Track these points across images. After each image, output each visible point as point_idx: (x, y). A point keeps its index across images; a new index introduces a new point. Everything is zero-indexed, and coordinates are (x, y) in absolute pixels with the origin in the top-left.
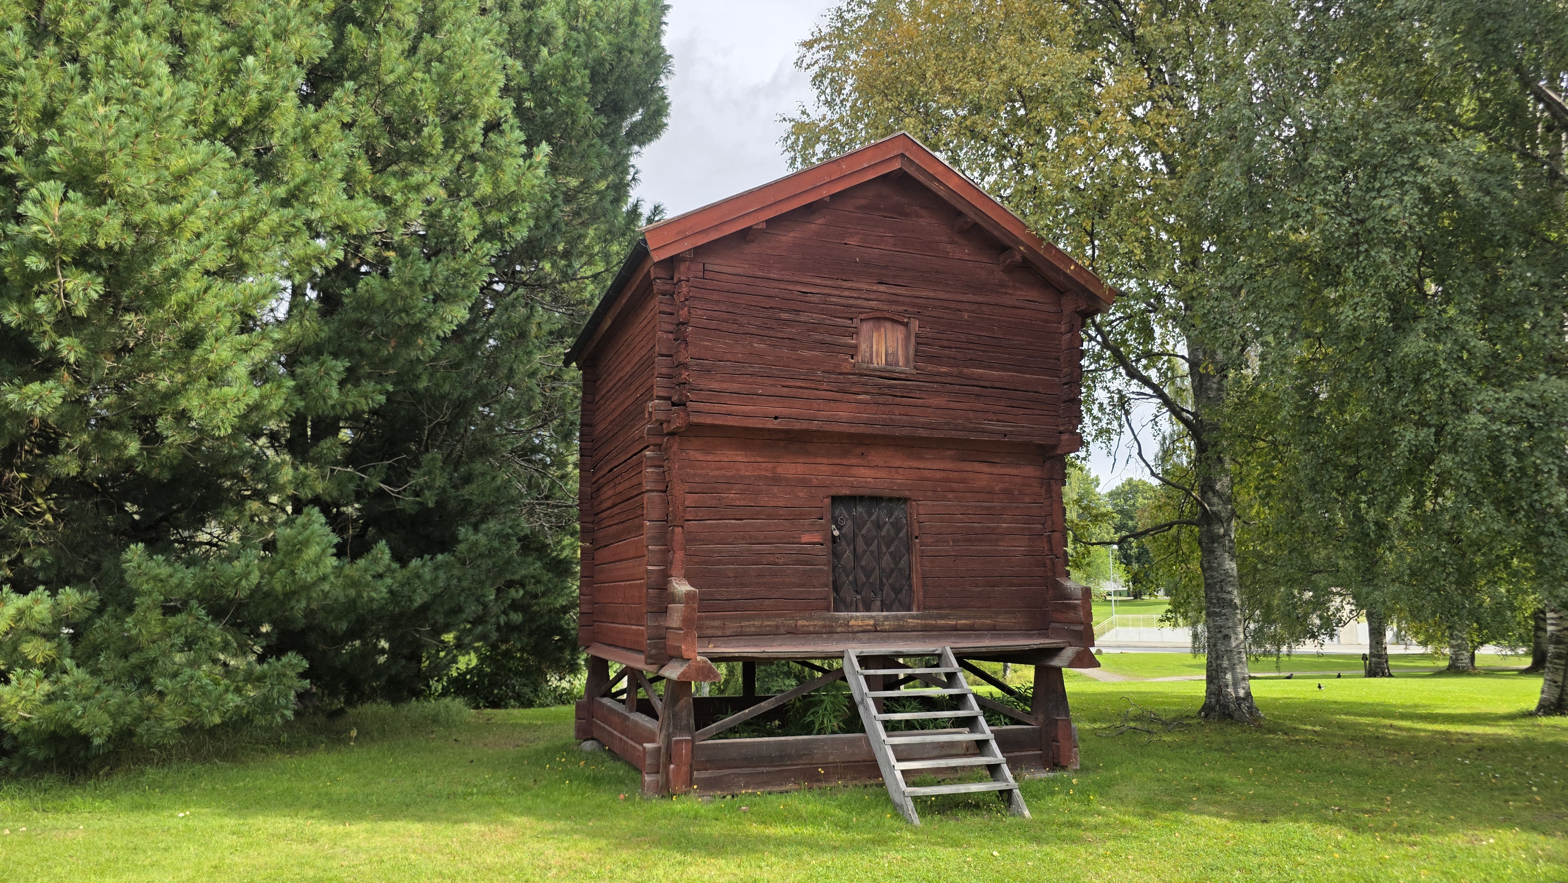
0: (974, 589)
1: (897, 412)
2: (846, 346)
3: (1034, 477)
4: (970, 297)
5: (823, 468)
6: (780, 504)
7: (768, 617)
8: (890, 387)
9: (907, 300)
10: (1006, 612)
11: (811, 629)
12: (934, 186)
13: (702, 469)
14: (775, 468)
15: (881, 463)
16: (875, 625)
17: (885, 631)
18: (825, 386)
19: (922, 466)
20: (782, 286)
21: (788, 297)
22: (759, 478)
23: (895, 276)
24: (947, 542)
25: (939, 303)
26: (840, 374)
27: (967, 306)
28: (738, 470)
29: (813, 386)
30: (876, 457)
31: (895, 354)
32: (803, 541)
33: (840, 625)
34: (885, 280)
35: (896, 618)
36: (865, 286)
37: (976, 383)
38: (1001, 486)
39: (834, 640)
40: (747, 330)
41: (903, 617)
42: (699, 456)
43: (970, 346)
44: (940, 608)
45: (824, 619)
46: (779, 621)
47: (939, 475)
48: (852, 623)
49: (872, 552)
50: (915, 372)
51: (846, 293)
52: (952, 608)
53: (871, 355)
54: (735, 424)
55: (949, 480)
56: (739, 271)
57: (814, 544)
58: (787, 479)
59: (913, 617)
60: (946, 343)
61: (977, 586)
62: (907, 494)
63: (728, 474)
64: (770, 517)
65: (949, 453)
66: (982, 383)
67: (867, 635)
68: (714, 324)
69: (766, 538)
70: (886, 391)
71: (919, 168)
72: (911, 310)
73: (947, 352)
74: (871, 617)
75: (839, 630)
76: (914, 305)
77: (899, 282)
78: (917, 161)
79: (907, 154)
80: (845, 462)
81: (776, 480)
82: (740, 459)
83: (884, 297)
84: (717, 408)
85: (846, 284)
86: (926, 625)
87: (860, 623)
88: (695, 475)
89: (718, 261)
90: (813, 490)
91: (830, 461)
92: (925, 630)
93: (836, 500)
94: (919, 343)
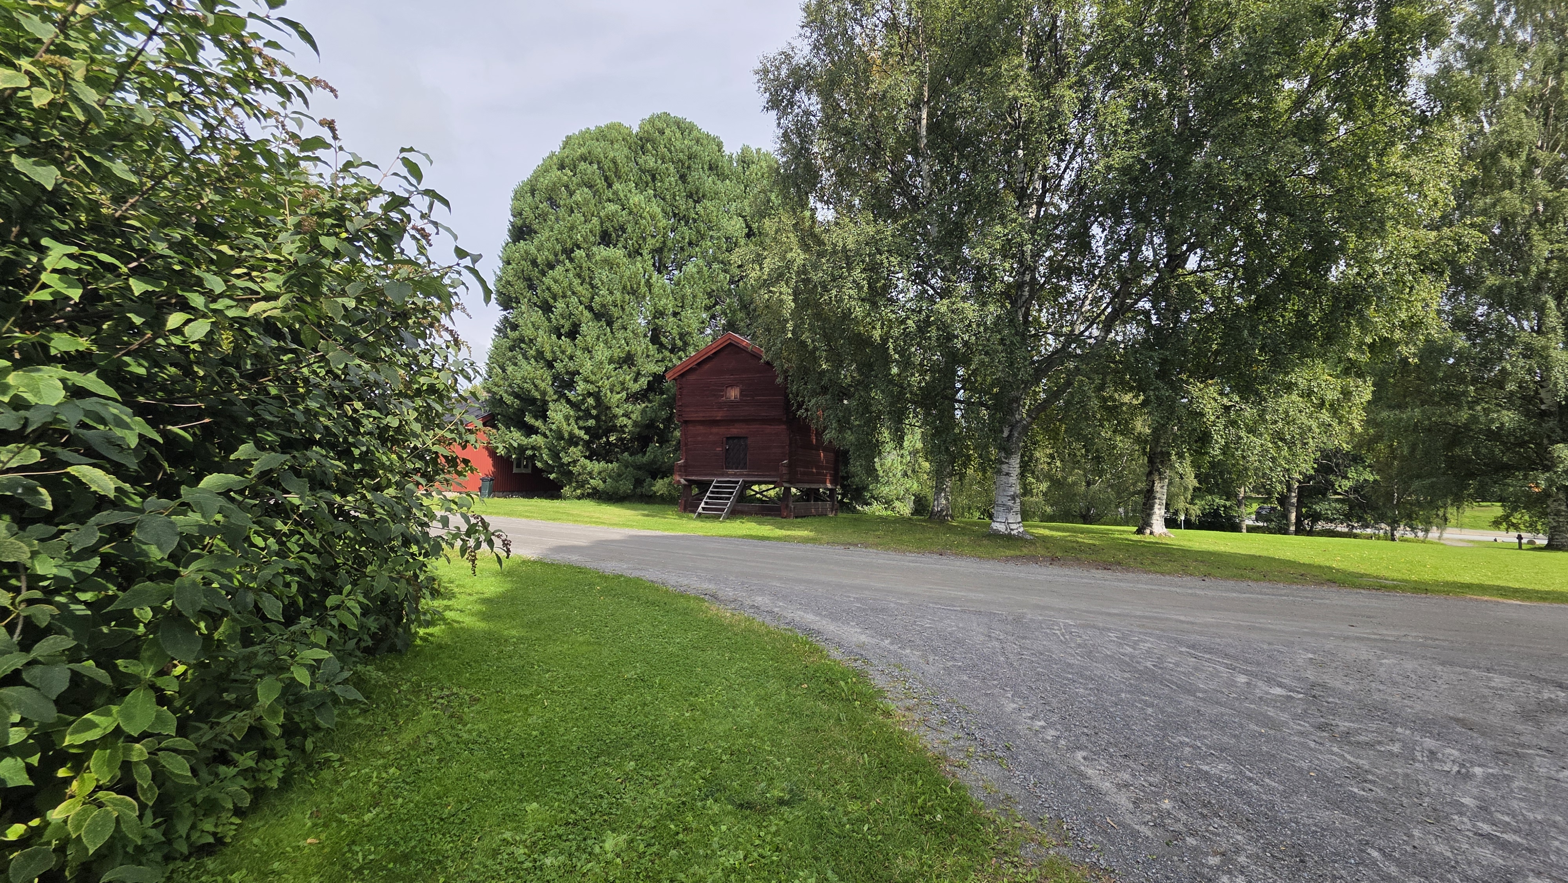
0: (764, 464)
1: (735, 413)
2: (720, 395)
3: (784, 429)
4: (758, 375)
5: (723, 430)
6: (711, 440)
7: (707, 471)
8: (732, 406)
9: (738, 379)
10: (774, 471)
11: (717, 474)
12: (740, 346)
13: (693, 432)
14: (710, 430)
15: (739, 428)
16: (734, 474)
17: (736, 476)
18: (715, 407)
19: (750, 427)
20: (705, 381)
21: (707, 384)
22: (706, 433)
23: (736, 372)
24: (757, 450)
25: (748, 379)
26: (720, 403)
27: (756, 379)
28: (701, 432)
29: (712, 408)
30: (737, 426)
31: (737, 395)
32: (717, 450)
33: (725, 473)
34: (733, 374)
35: (740, 472)
36: (727, 377)
37: (759, 402)
38: (774, 432)
39: (723, 477)
40: (696, 394)
41: (742, 471)
42: (692, 428)
43: (756, 391)
44: (753, 470)
45: (721, 472)
46: (710, 472)
47: (755, 430)
48: (728, 473)
49: (738, 453)
50: (740, 400)
51: (722, 380)
52: (757, 470)
53: (730, 397)
54: (693, 420)
55: (758, 431)
56: (695, 378)
57: (720, 451)
58: (713, 433)
59: (745, 472)
60: (749, 391)
61: (765, 462)
62: (746, 436)
63: (699, 433)
64: (709, 444)
65: (758, 423)
67: (732, 476)
68: (688, 394)
69: (708, 450)
71: (735, 342)
72: (739, 382)
73: (750, 393)
74: (733, 471)
75: (724, 475)
76: (741, 381)
77: (737, 374)
78: (734, 340)
79: (731, 338)
80: (728, 428)
81: (711, 434)
82: (701, 428)
83: (732, 379)
84: (689, 416)
85: (722, 377)
87: (730, 473)
88: (691, 434)
89: (690, 377)
90: (720, 436)
91: (725, 428)
92: (748, 475)
93: (728, 438)
94: (741, 391)
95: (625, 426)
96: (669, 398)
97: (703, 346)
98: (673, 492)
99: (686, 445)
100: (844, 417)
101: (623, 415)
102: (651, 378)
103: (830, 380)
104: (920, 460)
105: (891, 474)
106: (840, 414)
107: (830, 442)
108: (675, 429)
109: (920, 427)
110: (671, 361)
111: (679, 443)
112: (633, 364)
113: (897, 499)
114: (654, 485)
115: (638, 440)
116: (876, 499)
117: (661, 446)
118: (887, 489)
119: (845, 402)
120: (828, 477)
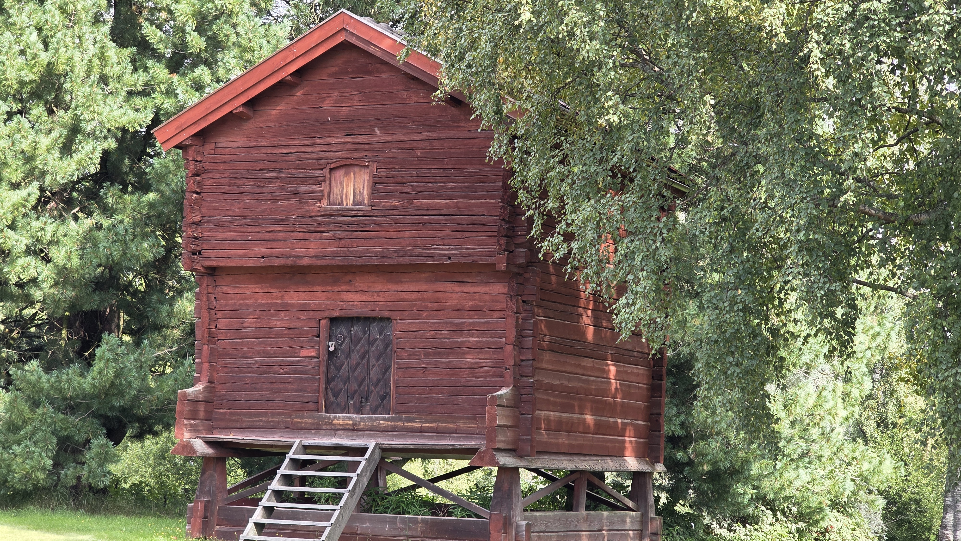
0: (440, 397)
1: (355, 245)
2: (313, 193)
3: (502, 294)
4: (425, 135)
5: (319, 294)
6: (285, 325)
7: (273, 415)
8: (348, 224)
9: (367, 146)
10: (468, 418)
11: (303, 425)
12: (371, 49)
13: (231, 300)
14: (282, 296)
15: (366, 289)
16: (354, 424)
17: (361, 430)
18: (297, 228)
19: (400, 289)
20: (269, 151)
21: (273, 159)
22: (271, 305)
23: (359, 127)
24: (420, 355)
25: (395, 145)
26: (311, 217)
27: (419, 144)
28: (256, 300)
29: (288, 229)
30: (362, 283)
31: (362, 194)
32: (301, 355)
33: (326, 424)
34: (351, 132)
35: (370, 419)
36: (334, 140)
37: (425, 212)
38: (471, 303)
39: (320, 435)
40: (242, 189)
41: (376, 419)
42: (229, 289)
43: (420, 179)
44: (408, 413)
45: (313, 418)
46: (280, 418)
47: (415, 296)
48: (335, 422)
49: (364, 365)
50: (370, 208)
51: (318, 149)
52: (419, 413)
53: (342, 198)
54: (234, 265)
55: (423, 300)
56: (240, 144)
57: (311, 357)
58: (292, 305)
59: (384, 419)
60: (399, 180)
61: (442, 394)
62: (386, 314)
63: (249, 303)
64: (278, 336)
65: (424, 275)
66: (430, 212)
67: (346, 433)
68: (220, 189)
69: (274, 353)
70: (345, 227)
71: (358, 37)
72: (369, 154)
73: (400, 187)
74: (350, 418)
75: (324, 427)
76: (374, 150)
77: (363, 131)
78: (355, 32)
79: (347, 27)
80: (336, 288)
81: (285, 306)
82: (257, 290)
83: (348, 147)
84: (221, 253)
85: (319, 141)
86: (395, 427)
87: (341, 422)
88: (226, 305)
89: (226, 139)
90: (312, 313)
91: (324, 289)
92: (394, 431)
93: (333, 320)
94: (375, 182)
95: (34, 281)
96: (165, 200)
97: (266, 52)
98: (170, 480)
99: (212, 338)
100: (676, 260)
101: (29, 251)
102: (112, 144)
103: (637, 151)
104: (902, 389)
105: (814, 433)
106: (665, 253)
107: (636, 334)
108: (180, 293)
109: (900, 291)
110: (170, 92)
111: (191, 332)
112: (59, 103)
113: (835, 505)
114: (115, 459)
115: (70, 323)
116: (771, 505)
117: (138, 344)
118: (805, 476)
119: (681, 216)
120: (630, 440)
